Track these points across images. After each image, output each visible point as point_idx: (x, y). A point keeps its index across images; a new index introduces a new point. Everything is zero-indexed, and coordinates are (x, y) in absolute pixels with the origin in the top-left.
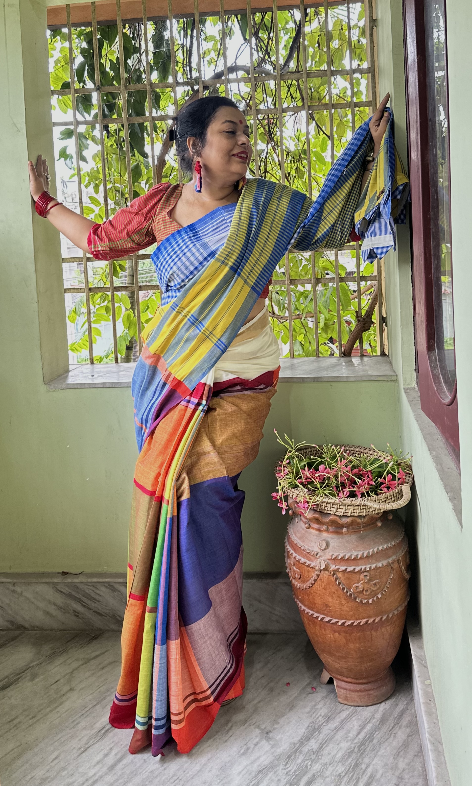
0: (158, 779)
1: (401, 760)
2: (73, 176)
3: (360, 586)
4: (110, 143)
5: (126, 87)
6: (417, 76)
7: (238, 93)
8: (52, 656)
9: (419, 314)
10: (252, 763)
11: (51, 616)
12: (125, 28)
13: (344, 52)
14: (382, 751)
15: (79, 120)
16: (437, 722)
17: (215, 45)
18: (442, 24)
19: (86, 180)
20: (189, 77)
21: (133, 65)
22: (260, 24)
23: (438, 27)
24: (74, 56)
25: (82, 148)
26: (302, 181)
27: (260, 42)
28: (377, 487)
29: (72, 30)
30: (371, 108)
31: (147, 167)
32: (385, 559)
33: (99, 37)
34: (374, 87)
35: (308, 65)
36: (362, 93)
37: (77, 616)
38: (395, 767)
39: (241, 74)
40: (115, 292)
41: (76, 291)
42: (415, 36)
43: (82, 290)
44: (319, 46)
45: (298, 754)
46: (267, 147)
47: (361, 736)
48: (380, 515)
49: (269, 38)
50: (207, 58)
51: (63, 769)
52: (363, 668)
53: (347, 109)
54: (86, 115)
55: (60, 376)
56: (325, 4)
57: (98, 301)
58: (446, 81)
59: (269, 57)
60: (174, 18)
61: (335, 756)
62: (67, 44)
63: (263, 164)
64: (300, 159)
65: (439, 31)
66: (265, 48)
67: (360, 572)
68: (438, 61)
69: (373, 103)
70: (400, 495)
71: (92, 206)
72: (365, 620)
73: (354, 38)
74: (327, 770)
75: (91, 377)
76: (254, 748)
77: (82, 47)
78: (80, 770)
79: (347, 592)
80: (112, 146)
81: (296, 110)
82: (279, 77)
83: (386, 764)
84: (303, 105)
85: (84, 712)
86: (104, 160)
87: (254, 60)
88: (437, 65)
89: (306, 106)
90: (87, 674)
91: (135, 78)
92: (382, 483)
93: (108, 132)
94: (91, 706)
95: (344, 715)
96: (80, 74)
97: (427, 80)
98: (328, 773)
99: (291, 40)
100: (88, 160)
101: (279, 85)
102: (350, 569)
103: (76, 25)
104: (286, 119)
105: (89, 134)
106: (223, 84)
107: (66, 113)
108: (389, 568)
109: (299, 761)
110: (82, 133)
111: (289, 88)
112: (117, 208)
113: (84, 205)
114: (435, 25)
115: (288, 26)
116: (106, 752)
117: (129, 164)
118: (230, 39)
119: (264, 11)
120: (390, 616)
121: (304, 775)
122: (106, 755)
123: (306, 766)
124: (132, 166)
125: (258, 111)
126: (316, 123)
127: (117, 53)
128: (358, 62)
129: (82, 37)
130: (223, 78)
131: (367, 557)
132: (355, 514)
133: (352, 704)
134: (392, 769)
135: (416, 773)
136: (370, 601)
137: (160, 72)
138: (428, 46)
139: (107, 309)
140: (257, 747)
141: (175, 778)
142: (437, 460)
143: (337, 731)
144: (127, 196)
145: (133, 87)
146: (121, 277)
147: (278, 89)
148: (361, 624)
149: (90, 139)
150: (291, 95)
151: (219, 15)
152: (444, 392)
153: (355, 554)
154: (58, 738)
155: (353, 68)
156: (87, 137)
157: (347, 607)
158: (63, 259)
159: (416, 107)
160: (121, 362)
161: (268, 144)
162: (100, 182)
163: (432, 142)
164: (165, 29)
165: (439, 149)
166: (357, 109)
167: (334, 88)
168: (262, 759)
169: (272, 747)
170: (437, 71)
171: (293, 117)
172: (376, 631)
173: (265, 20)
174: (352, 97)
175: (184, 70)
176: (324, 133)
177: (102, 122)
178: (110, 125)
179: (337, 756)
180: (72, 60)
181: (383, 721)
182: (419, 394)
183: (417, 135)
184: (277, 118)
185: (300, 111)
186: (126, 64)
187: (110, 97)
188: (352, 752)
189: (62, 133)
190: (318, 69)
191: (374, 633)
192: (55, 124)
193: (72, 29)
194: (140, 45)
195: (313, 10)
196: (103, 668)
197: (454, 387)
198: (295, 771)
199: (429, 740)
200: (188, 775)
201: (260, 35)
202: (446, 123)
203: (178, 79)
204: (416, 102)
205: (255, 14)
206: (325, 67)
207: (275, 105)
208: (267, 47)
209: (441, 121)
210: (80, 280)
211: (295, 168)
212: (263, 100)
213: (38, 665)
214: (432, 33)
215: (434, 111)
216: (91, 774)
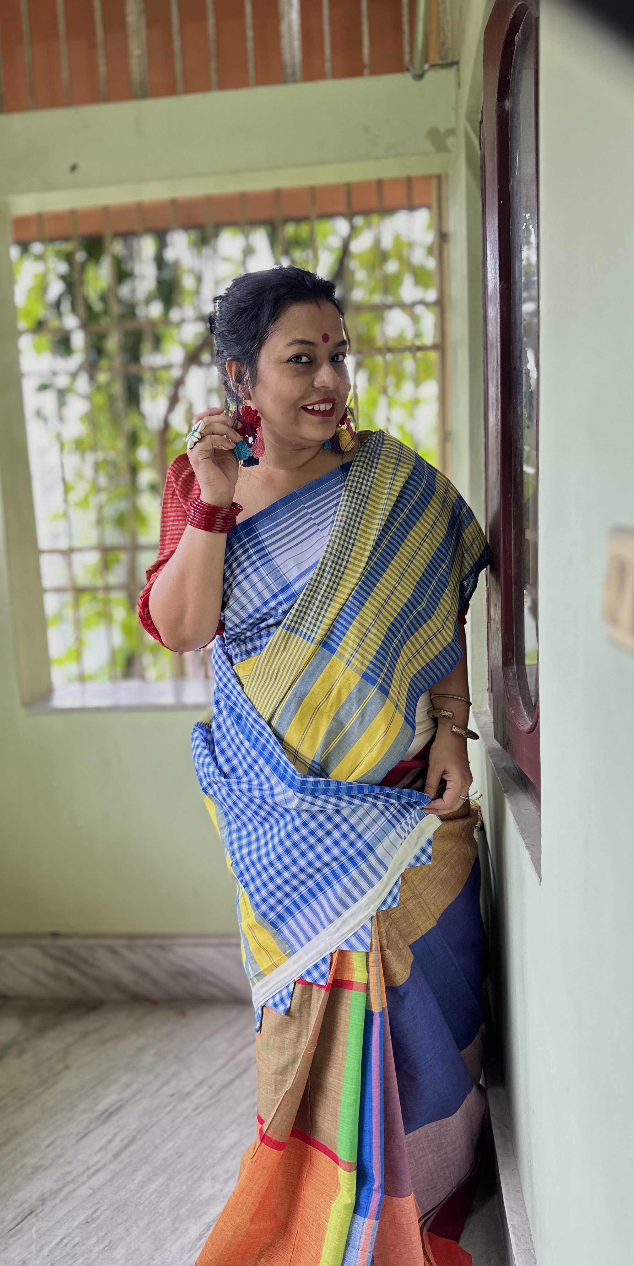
2: (52, 444)
5: (118, 324)
6: (499, 311)
8: (43, 1030)
9: (494, 620)
11: (41, 983)
13: (405, 278)
15: (57, 368)
18: (533, 239)
19: (69, 448)
23: (528, 243)
24: (50, 283)
25: (63, 406)
29: (47, 246)
30: (439, 353)
33: (82, 257)
34: (444, 325)
36: (427, 334)
37: (72, 984)
40: (109, 593)
41: (58, 591)
42: (497, 256)
43: (68, 590)
51: (60, 1156)
53: (407, 354)
55: (41, 698)
56: (380, 210)
57: (88, 603)
58: (537, 316)
60: (178, 229)
62: (40, 267)
69: (442, 346)
75: (80, 698)
77: (61, 270)
78: (80, 1157)
85: (82, 1093)
86: (94, 423)
88: (525, 294)
90: (86, 1050)
91: (126, 313)
96: (57, 307)
97: (512, 315)
100: (70, 422)
103: (53, 240)
105: (71, 387)
107: (40, 361)
110: (63, 387)
114: (525, 240)
115: (331, 242)
117: (123, 428)
119: (298, 222)
122: (110, 1141)
124: (127, 431)
127: (106, 279)
128: (423, 292)
129: (61, 257)
137: (162, 304)
138: (515, 269)
141: (192, 1166)
145: (127, 326)
149: (73, 393)
151: (239, 226)
152: (523, 717)
158: (41, 550)
159: (497, 352)
160: (120, 679)
163: (516, 398)
164: (168, 246)
165: (526, 407)
167: (389, 327)
170: (526, 303)
174: (414, 339)
177: (88, 372)
180: (47, 289)
182: (492, 720)
183: (498, 389)
189: (35, 387)
192: (26, 375)
195: (363, 219)
197: (537, 711)
204: (497, 346)
205: (287, 225)
210: (63, 577)
213: (26, 1039)
214: (521, 251)
215: (520, 357)
216: (92, 1162)
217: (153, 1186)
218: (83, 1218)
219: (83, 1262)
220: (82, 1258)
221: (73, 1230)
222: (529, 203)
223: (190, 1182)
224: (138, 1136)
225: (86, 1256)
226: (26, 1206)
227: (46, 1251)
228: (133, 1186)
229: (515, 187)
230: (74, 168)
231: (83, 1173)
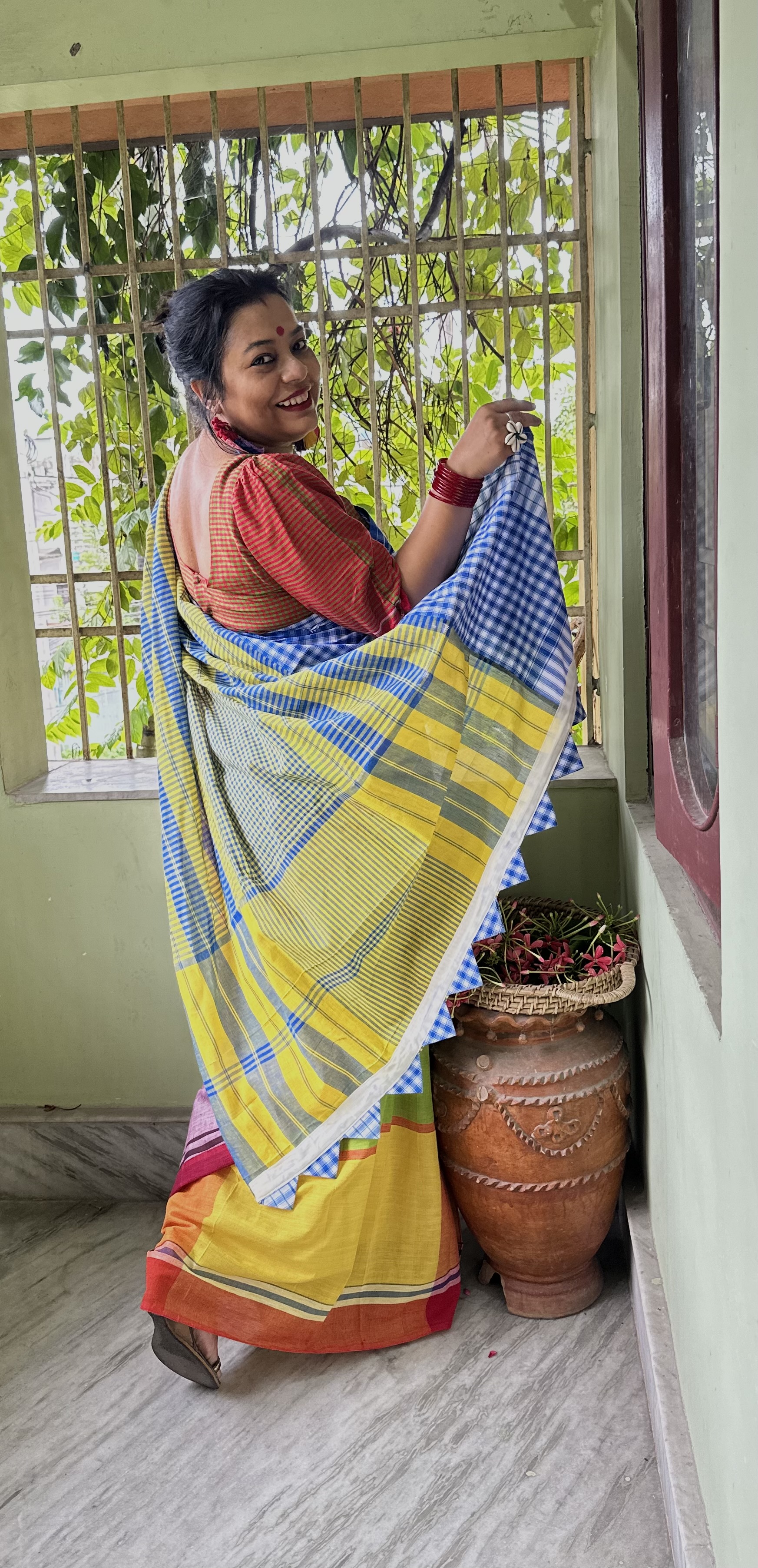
0: (212, 1430)
1: (611, 1401)
2: (45, 428)
3: (547, 1128)
4: (110, 369)
5: (137, 268)
6: (663, 246)
7: (339, 277)
8: (32, 1241)
10: (366, 1406)
11: (29, 1176)
12: (133, 156)
13: (531, 201)
14: (579, 1388)
15: (53, 327)
16: (669, 1343)
17: (297, 187)
18: (710, 147)
19: (68, 436)
20: (251, 248)
21: (148, 226)
22: (379, 148)
23: (704, 152)
24: (41, 209)
25: (61, 379)
26: (454, 439)
27: (378, 183)
28: (577, 968)
29: (37, 159)
30: (579, 304)
31: (176, 412)
32: (590, 1085)
33: (86, 171)
34: (585, 266)
35: (466, 224)
36: (562, 278)
37: (73, 1177)
38: (601, 1412)
39: (344, 241)
40: (125, 636)
41: (56, 634)
42: (661, 171)
43: (68, 632)
44: (485, 190)
45: (440, 1392)
46: (391, 376)
47: (545, 1365)
48: (583, 1013)
49: (395, 174)
50: (283, 212)
51: (56, 1415)
52: (549, 1259)
53: (535, 307)
54: (65, 317)
55: (32, 780)
56: (498, 109)
57: (94, 650)
58: (715, 255)
59: (396, 210)
60: (222, 136)
61: (501, 1395)
62: (27, 185)
63: (383, 407)
64: (450, 399)
65: (704, 161)
66: (388, 194)
67: (547, 1105)
68: (702, 217)
69: (583, 295)
70: (618, 980)
71: (80, 483)
72: (555, 1183)
73: (550, 175)
74: (487, 1417)
75: (85, 782)
76: (368, 1384)
77: (56, 191)
78: (84, 1417)
79: (525, 1138)
80: (113, 374)
81: (443, 310)
82: (413, 247)
83: (585, 1409)
84: (457, 299)
85: (86, 1328)
86: (101, 401)
87: (368, 215)
88: (700, 225)
89: (462, 302)
90: (92, 1268)
91: (152, 249)
92: (586, 961)
93: (106, 349)
94: (98, 1318)
95: (517, 1331)
96: (53, 240)
97: (681, 252)
98: (490, 1422)
99: (437, 179)
100: (70, 399)
101: (414, 262)
102: (530, 1100)
103: (44, 150)
104: (424, 325)
105: (72, 353)
106: (312, 260)
107: (29, 314)
108: (597, 1099)
109: (443, 1403)
110: (60, 351)
111: (431, 268)
112: (125, 487)
113: (66, 480)
114: (699, 149)
115: (430, 152)
116: (125, 1389)
117: (145, 407)
118: (325, 176)
119: (386, 124)
120: (597, 1176)
121: (450, 1425)
122: (125, 1395)
123: (454, 1412)
124: (149, 411)
125: (376, 311)
126: (480, 333)
127: (120, 203)
128: (556, 221)
129: (55, 173)
130: (313, 249)
131: (558, 1081)
132: (540, 1012)
133: (531, 1315)
134: (595, 1415)
135: (634, 1422)
136: (564, 1153)
137: (197, 239)
138: (685, 189)
139: (110, 665)
140: (373, 1382)
142: (682, 923)
143: (505, 1357)
144: (141, 465)
145: (151, 266)
146: (134, 609)
147: (412, 269)
148: (548, 1189)
149: (74, 361)
150: (435, 280)
151: (304, 131)
152: (696, 808)
153: (540, 1077)
154: (46, 1367)
155: (548, 230)
156: (69, 357)
157: (524, 1162)
158: (32, 578)
159: (660, 303)
160: (138, 756)
161: (392, 371)
162: (93, 440)
163: (687, 368)
164: (206, 157)
165: (700, 380)
166: (552, 306)
167: (512, 268)
168: (380, 1401)
169: (398, 1382)
170: (699, 236)
171: (438, 322)
172: (573, 1199)
173: (388, 140)
174: (545, 285)
175: (241, 234)
176: (494, 351)
177: (95, 331)
178: (110, 337)
179: (505, 1396)
180: (39, 216)
181: (581, 1341)
183: (661, 357)
184: (409, 324)
185: (451, 311)
186: (137, 223)
187: (109, 285)
188: (530, 1389)
189: (23, 351)
190: (483, 232)
191: (569, 1204)
192: (11, 335)
193: (37, 157)
194: (161, 187)
195: (475, 121)
196: (117, 1259)
197: (715, 800)
198: (436, 1419)
199: (657, 1371)
200: (261, 1425)
201: (379, 169)
202: (714, 332)
203: (231, 251)
204: (661, 293)
205: (370, 128)
206: (495, 229)
207: (405, 299)
208: (391, 191)
209: (705, 329)
210: (62, 614)
211: (440, 415)
212: (385, 290)
213: (9, 1254)
214: (693, 164)
215: (693, 310)
216: (100, 1424)
217: (185, 1457)
218: (87, 1501)
219: (88, 1562)
220: (87, 1557)
221: (75, 1518)
222: (704, 98)
223: (236, 1451)
224: (165, 1388)
225: (92, 1554)
226: (9, 1484)
227: (36, 1547)
228: (157, 1457)
229: (685, 74)
230: (75, 49)
231: (89, 1438)
